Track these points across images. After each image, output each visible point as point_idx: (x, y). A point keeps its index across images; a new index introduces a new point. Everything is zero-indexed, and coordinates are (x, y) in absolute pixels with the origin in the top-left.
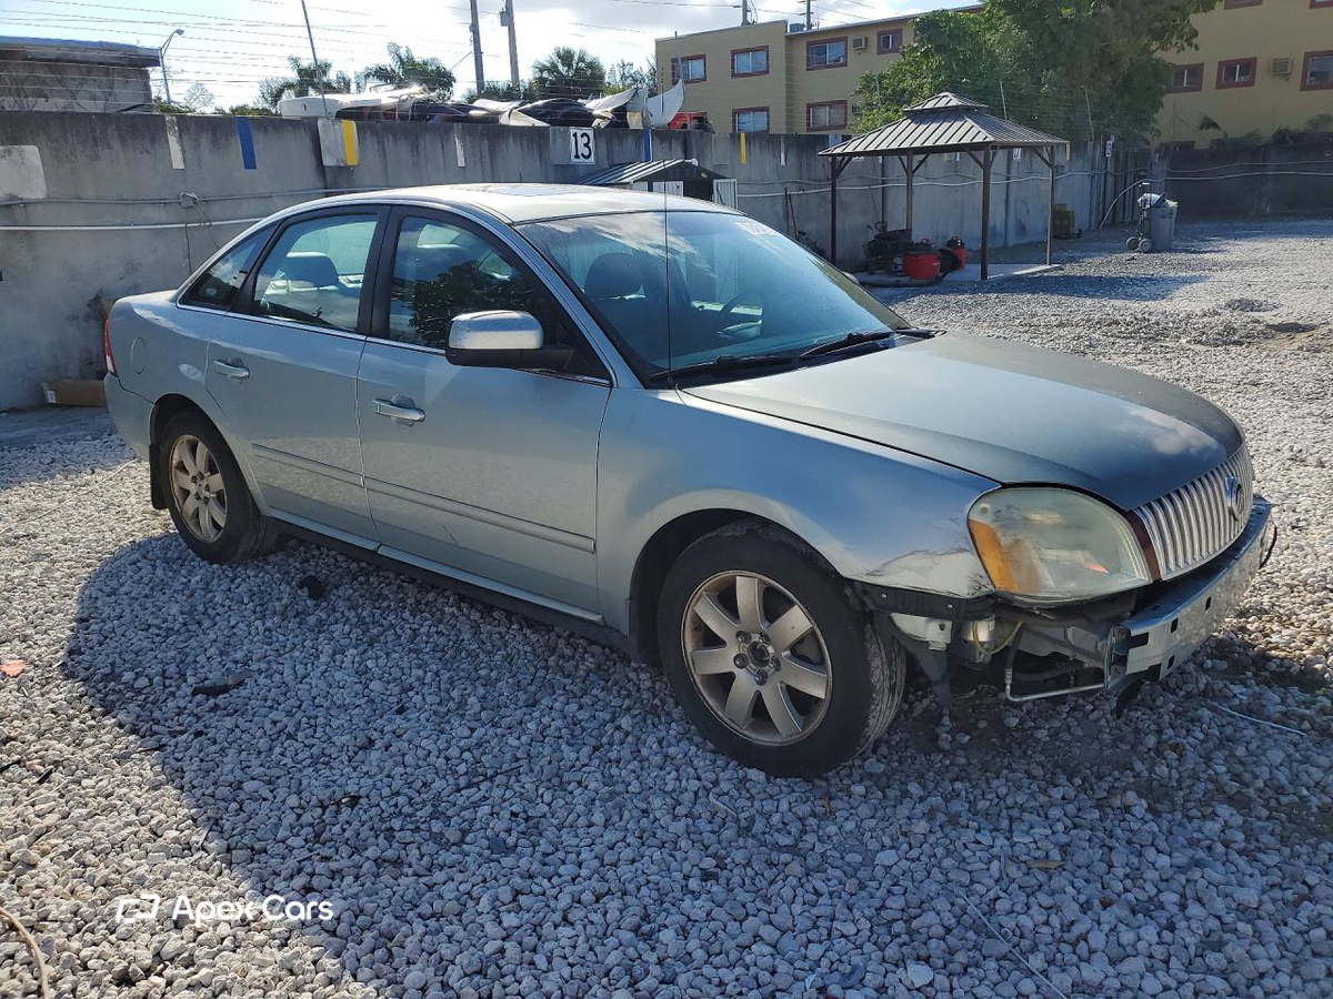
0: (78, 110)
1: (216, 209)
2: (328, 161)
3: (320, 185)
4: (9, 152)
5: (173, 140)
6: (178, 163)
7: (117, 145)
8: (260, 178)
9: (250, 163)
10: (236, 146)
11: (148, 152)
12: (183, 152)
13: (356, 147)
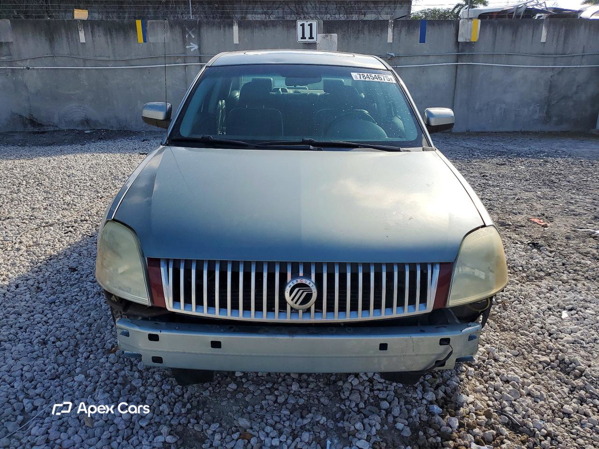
0: (381, 19)
1: (402, 60)
2: (460, 40)
3: (456, 50)
4: (327, 36)
5: (390, 30)
6: (390, 40)
7: (366, 33)
8: (425, 48)
9: (422, 40)
10: (418, 32)
11: (378, 36)
12: (393, 35)
13: (478, 33)
